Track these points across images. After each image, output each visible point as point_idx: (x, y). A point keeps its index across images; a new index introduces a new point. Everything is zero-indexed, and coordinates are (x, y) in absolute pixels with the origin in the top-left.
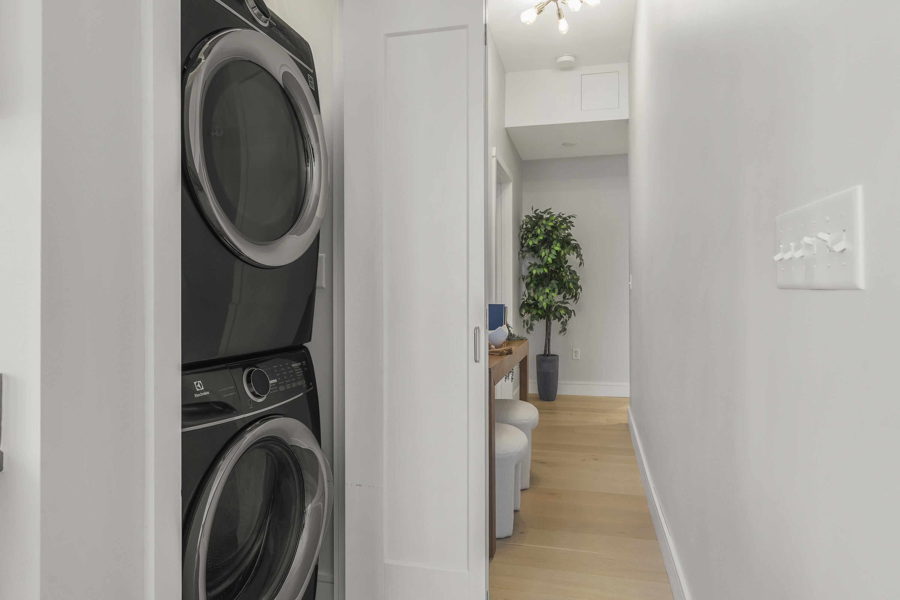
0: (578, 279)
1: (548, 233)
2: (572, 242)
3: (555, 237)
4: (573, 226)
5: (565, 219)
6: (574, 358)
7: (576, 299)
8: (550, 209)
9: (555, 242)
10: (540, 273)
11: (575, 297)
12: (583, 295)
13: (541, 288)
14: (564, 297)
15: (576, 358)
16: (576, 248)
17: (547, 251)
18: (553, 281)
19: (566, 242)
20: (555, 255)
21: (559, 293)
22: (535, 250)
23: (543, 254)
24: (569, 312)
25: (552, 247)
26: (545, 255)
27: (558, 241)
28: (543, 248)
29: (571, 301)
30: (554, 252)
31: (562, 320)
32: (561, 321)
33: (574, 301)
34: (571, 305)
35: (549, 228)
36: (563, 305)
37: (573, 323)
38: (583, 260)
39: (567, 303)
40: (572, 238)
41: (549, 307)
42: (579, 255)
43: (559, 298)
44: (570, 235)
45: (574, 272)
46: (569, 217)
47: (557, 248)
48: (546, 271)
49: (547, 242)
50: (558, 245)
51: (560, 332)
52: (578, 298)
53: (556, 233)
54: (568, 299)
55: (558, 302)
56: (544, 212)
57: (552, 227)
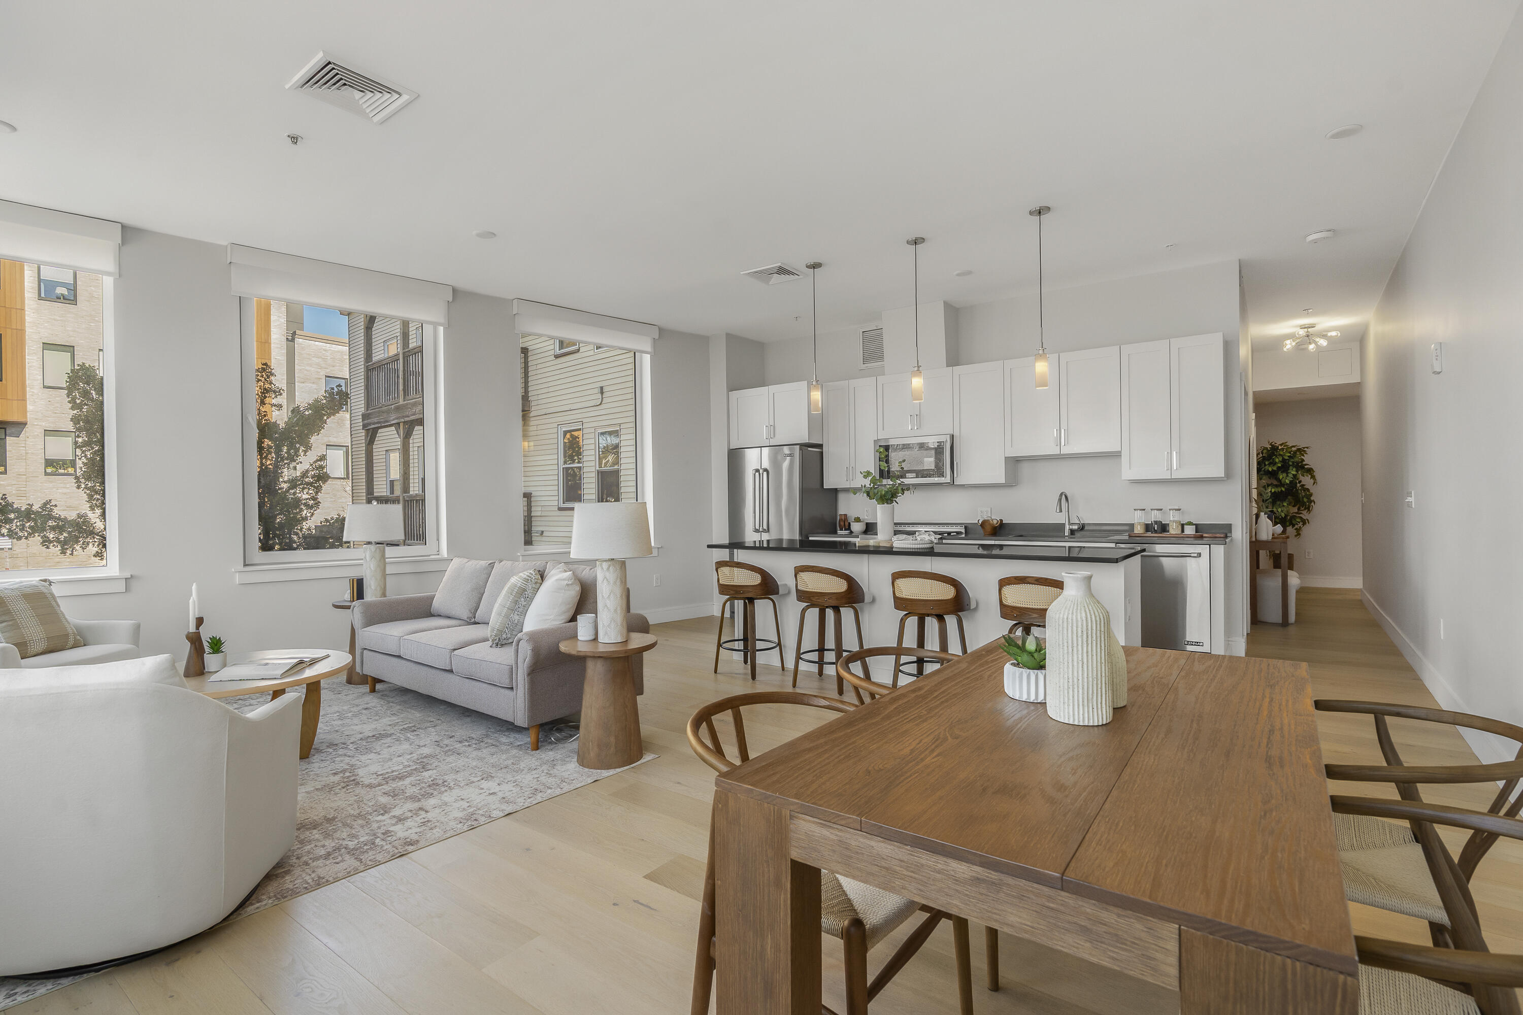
0: (1311, 495)
1: (1284, 461)
2: (1306, 467)
3: (1291, 463)
4: (1307, 454)
5: (1299, 450)
6: (1306, 557)
7: (1309, 510)
8: (1286, 443)
9: (1291, 468)
10: (1278, 491)
11: (1308, 509)
12: (1316, 508)
13: (1278, 503)
14: (1299, 509)
15: (1308, 557)
16: (1310, 471)
17: (1285, 475)
18: (1289, 497)
19: (1301, 467)
20: (1292, 478)
21: (1294, 506)
22: (1273, 474)
23: (1281, 477)
24: (1304, 522)
25: (1289, 471)
26: (1283, 477)
27: (1293, 466)
28: (1280, 472)
29: (1305, 512)
30: (1290, 475)
31: (1296, 526)
32: (1294, 528)
33: (1307, 512)
34: (1305, 515)
35: (1287, 458)
36: (1298, 515)
37: (1306, 530)
38: (1316, 480)
39: (1301, 513)
40: (1304, 463)
41: (1286, 516)
42: (1313, 477)
43: (1295, 510)
44: (1303, 460)
45: (1308, 490)
46: (1304, 448)
47: (1294, 473)
48: (1283, 489)
49: (1285, 468)
50: (1294, 469)
51: (1296, 536)
52: (1311, 509)
53: (1292, 460)
54: (1302, 510)
55: (1293, 513)
56: (1281, 445)
57: (1289, 456)
